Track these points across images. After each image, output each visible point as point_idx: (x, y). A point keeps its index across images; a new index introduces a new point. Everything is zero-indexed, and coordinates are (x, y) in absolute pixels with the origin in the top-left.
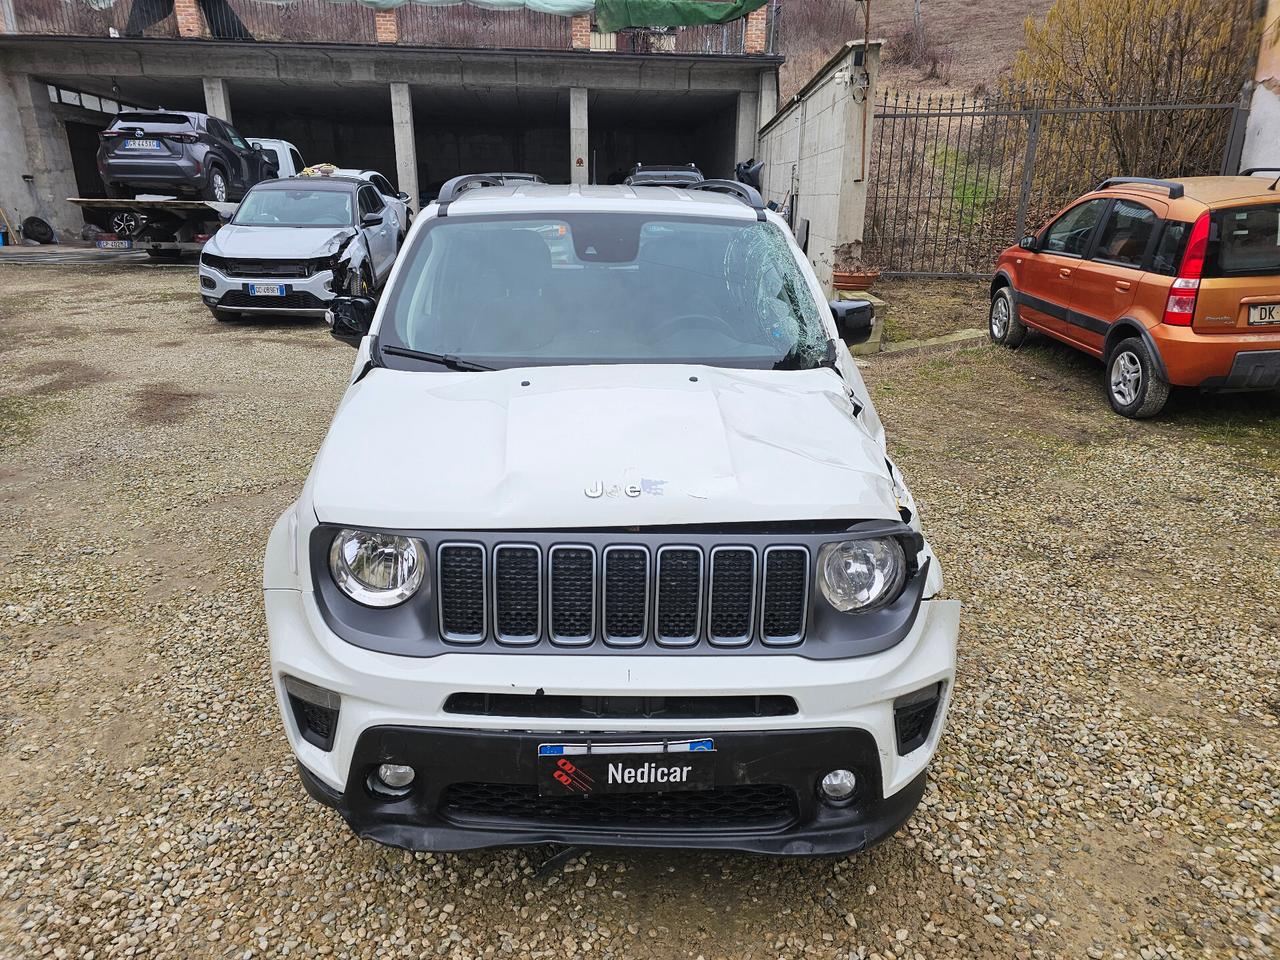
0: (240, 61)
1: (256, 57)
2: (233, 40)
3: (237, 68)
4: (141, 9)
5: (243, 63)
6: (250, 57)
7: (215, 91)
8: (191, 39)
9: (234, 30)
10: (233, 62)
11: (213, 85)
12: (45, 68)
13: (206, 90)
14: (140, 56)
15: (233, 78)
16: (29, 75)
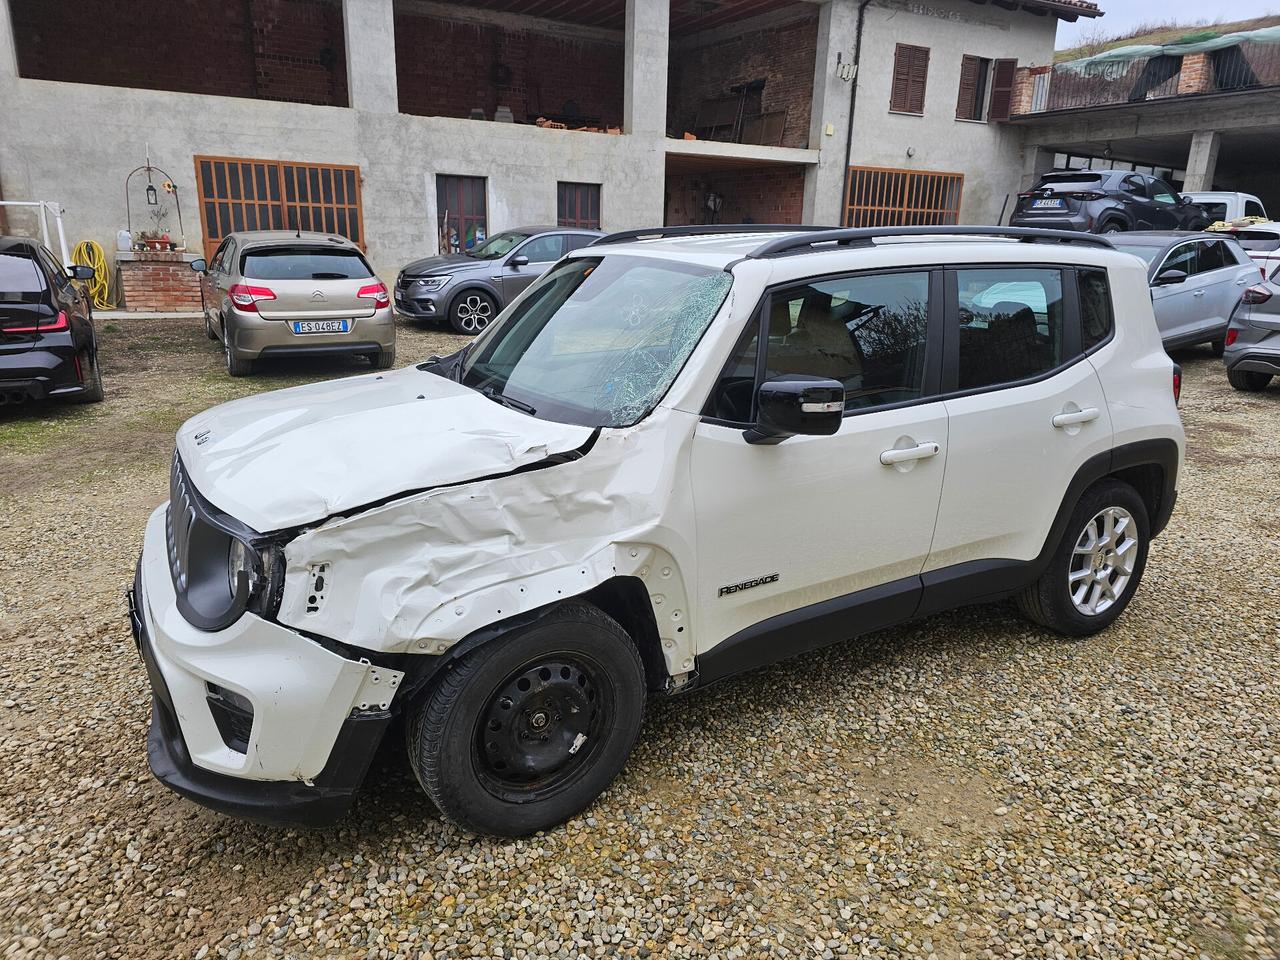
0: (1240, 111)
1: (1260, 104)
2: (1233, 89)
3: (1235, 119)
4: (1150, 73)
5: (1243, 113)
6: (1253, 105)
7: (1204, 145)
8: (1187, 95)
9: (1240, 80)
10: (1232, 113)
11: (1203, 140)
12: (1053, 139)
13: (1193, 145)
14: (1139, 119)
15: (1227, 131)
16: (1040, 147)
